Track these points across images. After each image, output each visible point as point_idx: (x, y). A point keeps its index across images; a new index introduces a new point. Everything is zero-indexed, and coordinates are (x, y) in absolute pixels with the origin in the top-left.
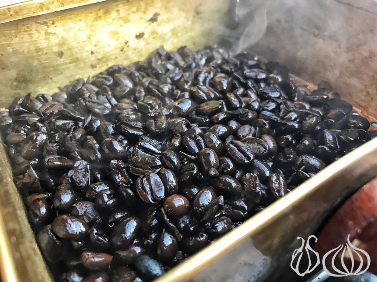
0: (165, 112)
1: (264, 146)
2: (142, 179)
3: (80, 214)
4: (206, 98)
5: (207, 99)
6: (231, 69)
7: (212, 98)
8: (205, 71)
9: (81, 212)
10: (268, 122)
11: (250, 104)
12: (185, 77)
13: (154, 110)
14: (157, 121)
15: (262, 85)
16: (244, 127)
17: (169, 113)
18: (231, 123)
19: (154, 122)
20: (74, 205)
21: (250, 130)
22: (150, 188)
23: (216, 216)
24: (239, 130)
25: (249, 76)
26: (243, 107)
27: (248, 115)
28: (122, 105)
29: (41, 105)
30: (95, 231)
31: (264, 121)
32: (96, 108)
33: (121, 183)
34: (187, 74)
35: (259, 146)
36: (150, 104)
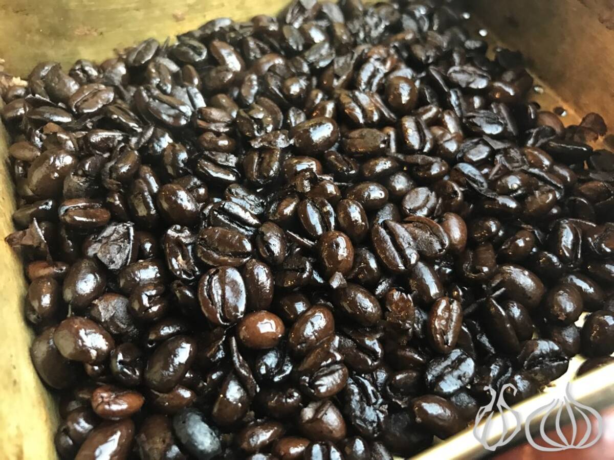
0: (282, 141)
1: (442, 240)
2: (211, 278)
3: (103, 320)
4: (361, 121)
5: (365, 123)
6: (428, 58)
7: (373, 122)
8: (376, 56)
9: (105, 316)
10: (462, 189)
11: (441, 144)
12: (336, 66)
13: (263, 133)
14: (263, 158)
15: (477, 102)
16: (417, 192)
17: (287, 145)
18: (396, 181)
19: (258, 159)
20: (96, 302)
21: (427, 199)
22: (221, 296)
23: (323, 364)
24: (407, 197)
25: (455, 80)
26: (426, 150)
27: (430, 169)
28: (211, 114)
29: (76, 87)
30: (120, 357)
31: (456, 188)
32: (165, 114)
33: (178, 273)
34: (342, 61)
35: (434, 239)
36: (259, 119)
